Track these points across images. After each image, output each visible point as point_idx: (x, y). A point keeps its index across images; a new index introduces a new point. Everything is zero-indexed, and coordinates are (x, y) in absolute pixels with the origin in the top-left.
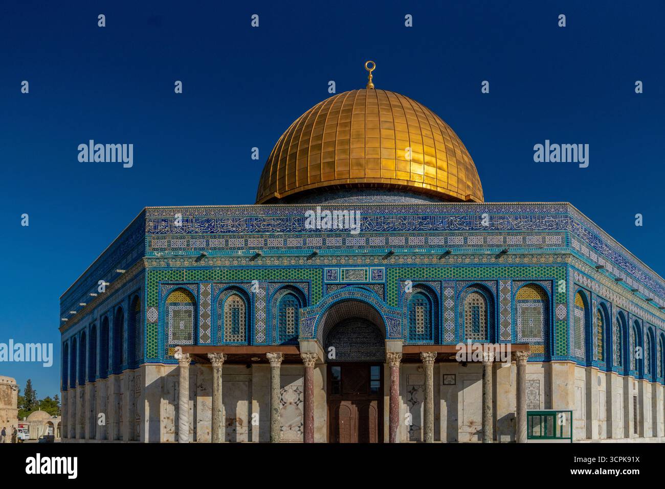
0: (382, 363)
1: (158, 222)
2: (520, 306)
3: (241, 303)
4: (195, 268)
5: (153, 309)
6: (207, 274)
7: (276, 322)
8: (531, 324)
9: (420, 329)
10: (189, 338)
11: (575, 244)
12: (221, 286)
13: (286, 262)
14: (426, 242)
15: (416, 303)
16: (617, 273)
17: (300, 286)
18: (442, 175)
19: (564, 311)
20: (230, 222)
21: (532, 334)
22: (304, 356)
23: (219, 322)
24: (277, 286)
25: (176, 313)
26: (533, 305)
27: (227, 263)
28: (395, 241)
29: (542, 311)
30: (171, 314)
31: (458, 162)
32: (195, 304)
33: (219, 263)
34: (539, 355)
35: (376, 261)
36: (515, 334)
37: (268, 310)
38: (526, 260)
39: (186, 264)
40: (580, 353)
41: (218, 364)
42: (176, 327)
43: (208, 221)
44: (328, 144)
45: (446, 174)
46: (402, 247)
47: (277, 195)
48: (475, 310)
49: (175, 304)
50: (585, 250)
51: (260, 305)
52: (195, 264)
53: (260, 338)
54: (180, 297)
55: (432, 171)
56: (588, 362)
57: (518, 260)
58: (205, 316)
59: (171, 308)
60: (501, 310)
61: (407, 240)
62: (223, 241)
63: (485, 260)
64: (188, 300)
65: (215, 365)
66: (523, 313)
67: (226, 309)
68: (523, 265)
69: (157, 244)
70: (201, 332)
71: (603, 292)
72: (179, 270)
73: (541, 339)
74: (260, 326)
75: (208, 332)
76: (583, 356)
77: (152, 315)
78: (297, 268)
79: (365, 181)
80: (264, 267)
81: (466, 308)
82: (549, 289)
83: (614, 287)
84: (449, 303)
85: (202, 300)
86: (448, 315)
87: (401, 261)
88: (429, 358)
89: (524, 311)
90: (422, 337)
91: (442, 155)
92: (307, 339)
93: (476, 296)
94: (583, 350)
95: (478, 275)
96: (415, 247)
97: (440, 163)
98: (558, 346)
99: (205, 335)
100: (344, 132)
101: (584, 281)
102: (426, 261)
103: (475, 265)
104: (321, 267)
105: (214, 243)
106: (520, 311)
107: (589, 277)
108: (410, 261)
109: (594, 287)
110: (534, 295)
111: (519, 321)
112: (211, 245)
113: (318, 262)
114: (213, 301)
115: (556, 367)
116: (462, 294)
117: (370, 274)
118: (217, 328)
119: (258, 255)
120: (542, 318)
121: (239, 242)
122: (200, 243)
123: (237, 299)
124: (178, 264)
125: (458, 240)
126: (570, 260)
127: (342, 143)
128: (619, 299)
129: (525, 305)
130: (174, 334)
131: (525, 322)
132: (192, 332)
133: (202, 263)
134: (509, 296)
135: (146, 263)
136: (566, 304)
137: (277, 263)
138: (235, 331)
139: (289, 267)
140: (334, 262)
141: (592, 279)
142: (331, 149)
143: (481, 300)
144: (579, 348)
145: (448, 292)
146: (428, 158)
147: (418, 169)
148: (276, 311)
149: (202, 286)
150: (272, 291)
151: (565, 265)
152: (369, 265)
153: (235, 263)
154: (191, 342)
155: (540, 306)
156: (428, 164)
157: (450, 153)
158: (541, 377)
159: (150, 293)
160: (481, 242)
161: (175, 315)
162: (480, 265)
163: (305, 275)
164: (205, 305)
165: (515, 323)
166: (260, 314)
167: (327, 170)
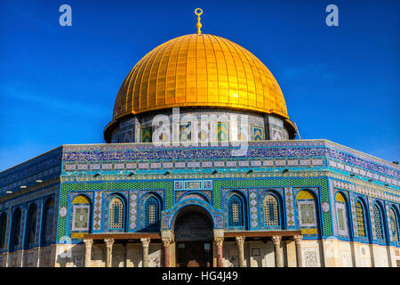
0: (211, 241)
1: (70, 153)
2: (299, 203)
3: (120, 203)
4: (92, 182)
5: (64, 208)
6: (100, 185)
7: (143, 215)
8: (308, 215)
9: (236, 218)
10: (86, 227)
11: (332, 164)
12: (108, 193)
13: (150, 178)
14: (237, 164)
15: (233, 201)
16: (370, 175)
17: (159, 192)
18: (253, 96)
19: (328, 207)
20: (116, 154)
21: (308, 221)
22: (163, 240)
23: (106, 216)
24: (144, 192)
25: (78, 210)
26: (308, 203)
27: (113, 179)
28: (218, 164)
29: (314, 206)
30: (75, 211)
31: (263, 86)
32: (91, 204)
33: (108, 179)
34: (314, 235)
35: (207, 177)
36: (297, 222)
37: (138, 208)
38: (301, 175)
39: (87, 179)
40: (345, 232)
41: (110, 246)
42: (77, 219)
43: (102, 153)
44: (170, 78)
45: (254, 95)
46: (223, 167)
47: (133, 112)
48: (271, 206)
49: (77, 204)
50: (341, 166)
51: (133, 205)
52: (92, 179)
53: (133, 225)
54: (82, 200)
55: (244, 94)
56: (351, 239)
57: (295, 175)
58: (98, 212)
59: (75, 207)
60: (287, 206)
61: (225, 164)
62: (111, 165)
63: (275, 175)
64: (86, 201)
65: (108, 246)
66: (302, 208)
67: (111, 207)
68: (299, 178)
69: (69, 167)
70: (95, 223)
71: (359, 190)
72: (82, 183)
73: (315, 225)
74: (133, 218)
75: (99, 223)
76: (347, 235)
77: (63, 212)
78: (158, 181)
79: (197, 105)
80: (137, 181)
81: (265, 205)
82: (317, 192)
83: (368, 185)
84: (253, 202)
85: (96, 201)
86: (253, 210)
87: (222, 176)
88: (241, 240)
89: (302, 206)
90: (237, 224)
91: (251, 83)
92: (166, 229)
93: (271, 197)
94: (346, 230)
95: (271, 184)
96: (231, 167)
97: (250, 89)
98: (325, 229)
99: (97, 225)
100: (182, 70)
101: (342, 186)
102: (238, 176)
103: (269, 178)
104: (172, 180)
105: (105, 166)
106: (299, 207)
107: (345, 182)
108: (227, 176)
109: (351, 188)
110: (308, 196)
111: (300, 213)
112: (103, 168)
113: (170, 177)
114: (103, 202)
115: (326, 243)
116: (262, 196)
117: (203, 185)
118: (105, 220)
119: (132, 174)
120: (314, 210)
121: (121, 166)
122: (96, 167)
123: (118, 200)
124: (82, 180)
125: (258, 163)
126: (328, 175)
127: (180, 77)
128: (373, 192)
129: (302, 203)
130: (76, 224)
131: (303, 213)
132: (88, 223)
133: (97, 179)
134: (291, 197)
135: (61, 180)
136: (329, 202)
137: (144, 178)
138: (116, 221)
139: (152, 181)
140: (180, 177)
141: (348, 183)
142: (173, 81)
143: (274, 200)
144: (343, 229)
145: (253, 195)
146: (241, 86)
147: (234, 94)
148: (143, 208)
149: (96, 193)
150: (140, 195)
151: (326, 178)
152: (203, 179)
153: (118, 179)
154: (87, 229)
155: (313, 203)
156: (241, 90)
157: (258, 80)
158: (317, 250)
159: (63, 197)
160: (272, 164)
161: (77, 212)
162: (272, 178)
163: (162, 185)
164: (98, 205)
165: (297, 214)
166: (133, 211)
167: (170, 96)
